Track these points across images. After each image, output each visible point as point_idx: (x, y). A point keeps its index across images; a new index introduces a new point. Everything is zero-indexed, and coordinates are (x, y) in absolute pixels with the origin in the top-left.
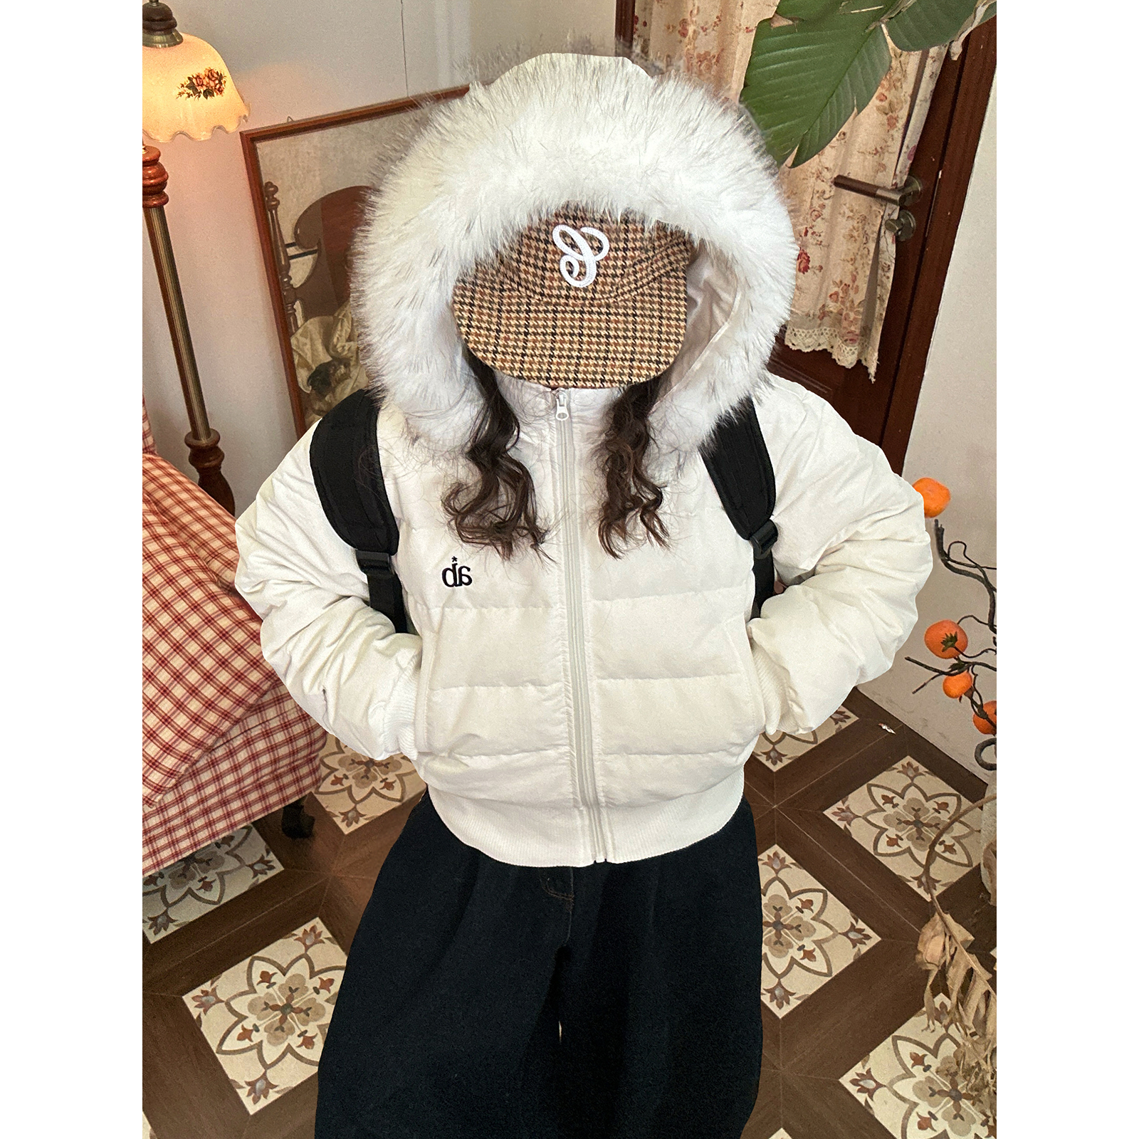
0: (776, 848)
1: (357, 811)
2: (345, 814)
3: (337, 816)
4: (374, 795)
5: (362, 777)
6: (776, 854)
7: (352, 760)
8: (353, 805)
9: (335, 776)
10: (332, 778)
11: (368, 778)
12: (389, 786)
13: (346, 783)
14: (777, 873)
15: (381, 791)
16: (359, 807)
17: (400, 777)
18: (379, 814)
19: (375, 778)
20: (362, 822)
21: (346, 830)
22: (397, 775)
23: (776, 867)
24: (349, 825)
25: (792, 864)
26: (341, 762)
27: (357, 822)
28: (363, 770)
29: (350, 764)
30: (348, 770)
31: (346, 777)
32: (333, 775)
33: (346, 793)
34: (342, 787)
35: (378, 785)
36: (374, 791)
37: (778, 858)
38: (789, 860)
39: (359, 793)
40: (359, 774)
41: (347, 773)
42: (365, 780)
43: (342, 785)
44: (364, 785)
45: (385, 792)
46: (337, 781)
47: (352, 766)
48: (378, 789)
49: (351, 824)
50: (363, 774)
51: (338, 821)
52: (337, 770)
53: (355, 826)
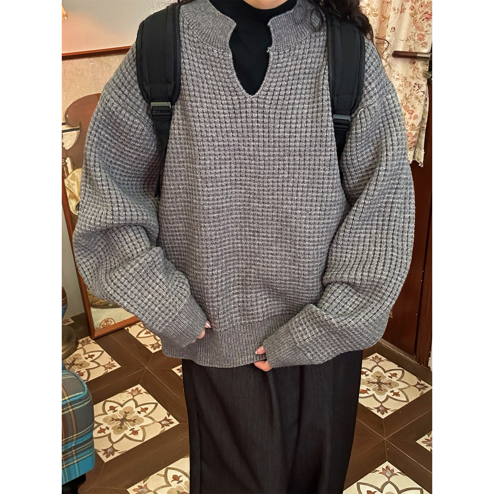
0: (387, 463)
1: (113, 448)
2: (106, 450)
3: (99, 451)
4: (125, 438)
5: (118, 428)
6: (387, 467)
7: (112, 418)
8: (112, 445)
9: (100, 428)
10: (98, 429)
11: (121, 428)
12: (135, 433)
13: (107, 432)
14: (389, 479)
15: (130, 436)
16: (115, 446)
17: (143, 428)
18: (128, 450)
19: (126, 428)
20: (116, 454)
21: (106, 460)
22: (141, 427)
23: (388, 475)
24: (107, 457)
25: (399, 473)
26: (105, 420)
27: (113, 455)
28: (119, 423)
29: (112, 421)
30: (109, 424)
31: (108, 428)
32: (99, 427)
33: (107, 437)
34: (104, 434)
35: (128, 432)
36: (125, 436)
37: (389, 469)
38: (396, 470)
39: (115, 438)
40: (116, 426)
41: (108, 426)
42: (120, 429)
43: (105, 433)
44: (119, 433)
45: (132, 436)
46: (102, 431)
47: (111, 422)
48: (128, 435)
49: (109, 455)
50: (119, 426)
51: (101, 454)
52: (102, 424)
53: (111, 457)
